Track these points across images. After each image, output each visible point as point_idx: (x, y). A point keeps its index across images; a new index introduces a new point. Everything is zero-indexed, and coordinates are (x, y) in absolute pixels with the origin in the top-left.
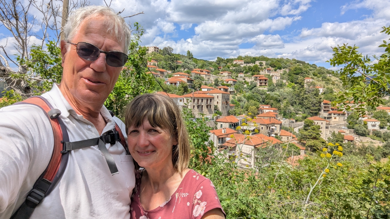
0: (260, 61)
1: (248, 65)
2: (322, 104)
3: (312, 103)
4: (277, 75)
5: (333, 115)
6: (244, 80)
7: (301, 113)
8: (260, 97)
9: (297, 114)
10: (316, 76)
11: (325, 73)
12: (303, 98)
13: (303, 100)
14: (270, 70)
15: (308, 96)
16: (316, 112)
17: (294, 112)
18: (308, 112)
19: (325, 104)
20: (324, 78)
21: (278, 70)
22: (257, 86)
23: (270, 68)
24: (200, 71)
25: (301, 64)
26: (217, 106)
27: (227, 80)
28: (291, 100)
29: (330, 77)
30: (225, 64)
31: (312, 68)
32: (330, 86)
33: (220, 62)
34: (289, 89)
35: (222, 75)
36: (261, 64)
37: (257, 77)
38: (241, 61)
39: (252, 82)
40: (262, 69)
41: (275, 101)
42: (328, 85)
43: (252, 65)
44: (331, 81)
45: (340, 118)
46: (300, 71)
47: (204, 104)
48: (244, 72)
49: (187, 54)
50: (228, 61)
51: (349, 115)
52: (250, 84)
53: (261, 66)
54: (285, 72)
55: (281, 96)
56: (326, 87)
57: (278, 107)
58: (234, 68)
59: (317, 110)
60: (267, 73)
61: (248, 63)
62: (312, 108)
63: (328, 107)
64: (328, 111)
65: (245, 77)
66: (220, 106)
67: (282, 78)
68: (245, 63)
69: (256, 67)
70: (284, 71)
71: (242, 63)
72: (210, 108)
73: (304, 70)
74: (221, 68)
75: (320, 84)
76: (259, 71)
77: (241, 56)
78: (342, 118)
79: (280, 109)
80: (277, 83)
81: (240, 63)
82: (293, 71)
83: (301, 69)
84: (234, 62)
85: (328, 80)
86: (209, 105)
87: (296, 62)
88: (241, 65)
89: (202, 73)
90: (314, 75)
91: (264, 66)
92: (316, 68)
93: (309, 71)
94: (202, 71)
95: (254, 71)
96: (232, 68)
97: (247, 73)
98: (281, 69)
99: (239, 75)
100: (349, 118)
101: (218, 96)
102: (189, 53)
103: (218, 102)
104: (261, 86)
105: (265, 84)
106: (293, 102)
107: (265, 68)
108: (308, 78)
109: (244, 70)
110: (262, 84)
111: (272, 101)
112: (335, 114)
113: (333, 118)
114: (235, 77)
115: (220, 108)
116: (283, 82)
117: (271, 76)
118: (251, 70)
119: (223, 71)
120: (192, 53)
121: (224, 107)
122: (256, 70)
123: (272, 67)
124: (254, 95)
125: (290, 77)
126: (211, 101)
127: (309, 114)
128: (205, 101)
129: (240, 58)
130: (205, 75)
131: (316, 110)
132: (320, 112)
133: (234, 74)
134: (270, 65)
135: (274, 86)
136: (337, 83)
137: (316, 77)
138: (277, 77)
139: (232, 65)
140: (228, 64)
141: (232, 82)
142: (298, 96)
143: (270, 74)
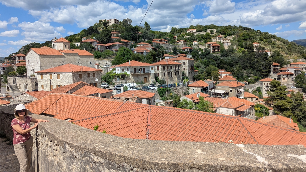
0: (211, 30)
1: (201, 33)
2: (272, 66)
3: (262, 66)
4: (227, 42)
5: (282, 76)
6: (198, 48)
7: (253, 76)
8: (215, 62)
9: (249, 76)
10: (263, 40)
11: (270, 38)
12: (254, 61)
13: (254, 63)
14: (221, 37)
15: (259, 60)
16: (266, 74)
17: (247, 75)
18: (260, 74)
19: (274, 66)
20: (270, 43)
21: (228, 37)
22: (211, 52)
23: (221, 35)
24: (159, 40)
25: (248, 31)
26: (184, 72)
27: (184, 48)
28: (243, 64)
29: (274, 41)
30: (179, 34)
31: (257, 34)
32: (276, 49)
33: (175, 32)
34: (240, 54)
35: (178, 44)
36: (212, 32)
37: (210, 44)
38: (194, 30)
39: (205, 49)
40: (214, 37)
41: (229, 66)
42: (274, 48)
43: (204, 33)
44: (276, 45)
45: (288, 78)
46: (248, 37)
47: (173, 70)
48: (197, 40)
49: (145, 25)
50: (181, 30)
51: (297, 75)
52: (204, 51)
53: (212, 34)
54: (235, 38)
55: (233, 61)
56: (273, 50)
57: (232, 71)
58: (188, 37)
59: (268, 72)
60: (218, 40)
61: (200, 32)
62: (263, 70)
63: (277, 69)
64: (277, 72)
65: (199, 45)
66: (187, 72)
67: (233, 44)
68: (197, 32)
69: (208, 34)
70: (233, 37)
71: (195, 32)
72: (179, 74)
73: (251, 36)
74: (176, 37)
75: (267, 48)
76: (211, 39)
77: (193, 25)
78: (290, 79)
79: (234, 73)
80: (228, 49)
81: (193, 32)
82: (241, 37)
83: (249, 35)
84: (188, 32)
85: (274, 44)
86: (177, 71)
87: (243, 29)
88: (194, 34)
89: (162, 43)
90: (260, 40)
91: (215, 34)
92: (261, 33)
93: (256, 36)
94: (161, 41)
95: (206, 39)
96: (186, 37)
97: (200, 41)
98: (230, 36)
99: (193, 43)
100: (297, 78)
101: (184, 63)
102: (146, 24)
103: (184, 68)
104: (214, 52)
105: (218, 50)
106: (245, 66)
107: (216, 36)
108: (256, 43)
109: (197, 38)
110: (215, 51)
111: (226, 66)
112: (284, 75)
113: (282, 79)
114: (190, 45)
115: (186, 74)
116: (234, 48)
117: (222, 42)
118: (203, 38)
119: (179, 40)
120: (149, 24)
121: (190, 72)
122: (209, 38)
123: (222, 34)
124: (210, 61)
125: (240, 43)
126: (179, 68)
127: (260, 76)
128: (173, 68)
129: (192, 27)
130: (164, 44)
131: (266, 72)
132: (270, 74)
133: (189, 43)
134: (220, 33)
135: (226, 51)
136: (282, 46)
137: (262, 42)
138: (228, 44)
139: (186, 34)
140: (182, 33)
141: (188, 50)
142: (250, 60)
143: (221, 41)
